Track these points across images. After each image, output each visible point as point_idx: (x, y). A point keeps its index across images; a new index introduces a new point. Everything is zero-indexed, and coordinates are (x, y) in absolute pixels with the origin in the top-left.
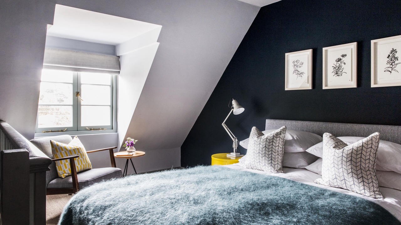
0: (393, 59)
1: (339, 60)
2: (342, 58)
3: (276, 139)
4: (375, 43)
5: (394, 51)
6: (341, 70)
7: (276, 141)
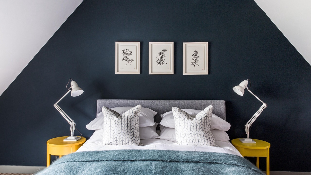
0: (196, 57)
1: (161, 53)
2: (163, 52)
3: (135, 117)
4: (185, 45)
5: (196, 52)
6: (163, 61)
7: (136, 119)
